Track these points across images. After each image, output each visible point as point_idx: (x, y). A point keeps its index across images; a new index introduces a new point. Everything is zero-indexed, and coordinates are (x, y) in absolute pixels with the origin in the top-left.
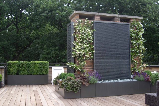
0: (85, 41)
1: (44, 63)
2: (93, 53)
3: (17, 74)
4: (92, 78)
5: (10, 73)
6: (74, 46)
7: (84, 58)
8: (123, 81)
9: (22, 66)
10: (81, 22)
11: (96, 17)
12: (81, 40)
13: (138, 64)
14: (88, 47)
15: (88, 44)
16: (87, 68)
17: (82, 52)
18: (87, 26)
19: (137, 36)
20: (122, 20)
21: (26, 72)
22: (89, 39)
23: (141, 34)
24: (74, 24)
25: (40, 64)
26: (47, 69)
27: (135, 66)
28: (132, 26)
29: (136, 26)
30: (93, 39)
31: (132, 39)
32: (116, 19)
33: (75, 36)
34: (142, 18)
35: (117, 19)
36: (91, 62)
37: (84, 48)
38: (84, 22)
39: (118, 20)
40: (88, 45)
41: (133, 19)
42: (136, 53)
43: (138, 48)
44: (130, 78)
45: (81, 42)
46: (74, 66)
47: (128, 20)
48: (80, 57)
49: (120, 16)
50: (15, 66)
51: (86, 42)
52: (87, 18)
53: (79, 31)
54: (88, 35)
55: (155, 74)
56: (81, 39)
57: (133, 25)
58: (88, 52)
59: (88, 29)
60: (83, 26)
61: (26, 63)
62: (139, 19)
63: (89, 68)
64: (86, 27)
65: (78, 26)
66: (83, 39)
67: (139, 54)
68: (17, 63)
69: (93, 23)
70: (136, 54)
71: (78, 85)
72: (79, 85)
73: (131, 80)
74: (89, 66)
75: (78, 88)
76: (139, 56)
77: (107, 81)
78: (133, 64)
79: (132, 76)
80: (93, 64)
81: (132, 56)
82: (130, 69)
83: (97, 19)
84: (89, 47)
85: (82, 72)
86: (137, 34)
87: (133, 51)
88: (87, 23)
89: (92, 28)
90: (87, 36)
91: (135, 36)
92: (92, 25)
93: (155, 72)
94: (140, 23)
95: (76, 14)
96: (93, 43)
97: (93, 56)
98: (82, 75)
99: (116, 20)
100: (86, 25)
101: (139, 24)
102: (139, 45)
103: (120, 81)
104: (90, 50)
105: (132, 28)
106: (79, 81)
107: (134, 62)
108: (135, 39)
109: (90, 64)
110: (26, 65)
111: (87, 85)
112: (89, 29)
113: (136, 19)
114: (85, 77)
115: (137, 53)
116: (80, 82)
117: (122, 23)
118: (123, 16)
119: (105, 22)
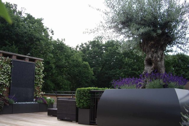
2: (10, 83)
7: (4, 86)
8: (29, 103)
10: (4, 59)
12: (3, 73)
13: (38, 92)
14: (7, 78)
18: (7, 63)
19: (39, 72)
20: (30, 60)
22: (9, 72)
23: (42, 71)
27: (36, 93)
28: (37, 65)
29: (39, 65)
30: (11, 73)
31: (36, 74)
32: (26, 59)
34: (43, 60)
36: (8, 89)
37: (5, 79)
38: (6, 59)
41: (38, 60)
42: (38, 84)
43: (40, 80)
45: (2, 74)
47: (34, 60)
48: (1, 85)
49: (29, 57)
51: (6, 75)
52: (8, 57)
54: (8, 69)
55: (50, 99)
57: (37, 64)
58: (7, 82)
59: (8, 65)
60: (4, 62)
62: (41, 60)
63: (7, 93)
65: (1, 62)
66: (4, 72)
67: (39, 85)
69: (12, 61)
70: (37, 85)
72: (3, 105)
73: (34, 103)
75: (3, 107)
76: (40, 86)
77: (19, 103)
79: (34, 100)
81: (35, 86)
82: (33, 95)
83: (14, 58)
85: (3, 96)
86: (39, 70)
87: (36, 82)
88: (8, 60)
89: (11, 64)
90: (7, 70)
94: (41, 63)
95: (0, 53)
96: (11, 75)
97: (10, 85)
98: (3, 98)
101: (41, 64)
102: (40, 78)
103: (27, 103)
104: (9, 80)
105: (36, 66)
107: (36, 90)
108: (38, 74)
111: (8, 105)
112: (9, 65)
113: (39, 60)
114: (5, 99)
115: (39, 84)
116: (3, 103)
117: (30, 62)
118: (31, 57)
119: (20, 60)
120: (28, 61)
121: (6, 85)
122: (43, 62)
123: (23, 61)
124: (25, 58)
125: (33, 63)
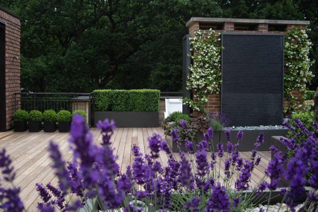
0: (207, 65)
1: (152, 93)
2: (220, 84)
3: (110, 109)
5: (97, 108)
6: (191, 73)
7: (206, 92)
9: (117, 97)
10: (201, 35)
11: (226, 27)
12: (202, 64)
13: (299, 100)
14: (212, 74)
15: (212, 69)
16: (210, 107)
17: (202, 83)
18: (211, 41)
19: (298, 54)
20: (272, 27)
21: (124, 107)
22: (214, 62)
24: (190, 39)
25: (146, 94)
26: (157, 103)
27: (292, 104)
28: (289, 38)
29: (295, 38)
30: (220, 62)
31: (288, 60)
32: (260, 26)
33: (193, 57)
34: (308, 23)
35: (263, 26)
36: (217, 97)
37: (206, 76)
38: (206, 35)
39: (265, 29)
40: (212, 72)
41: (292, 25)
42: (295, 82)
43: (298, 74)
44: (280, 124)
45: (201, 67)
46: (190, 103)
47: (283, 28)
48: (198, 89)
49: (268, 21)
50: (106, 98)
51: (208, 67)
52: (211, 29)
53: (198, 49)
54: (212, 56)
56: (200, 62)
57: (291, 36)
58: (211, 82)
59: (212, 46)
60: (205, 41)
61: (122, 93)
62: (304, 25)
63: (214, 106)
64: (209, 43)
65: (196, 41)
66: (205, 62)
67: (299, 85)
68: (109, 93)
69: (220, 37)
70: (294, 84)
71: (192, 133)
72: (194, 133)
73: (281, 128)
74: (214, 104)
75: (192, 137)
76: (300, 87)
77: (239, 129)
78: (288, 100)
80: (220, 100)
81: (287, 88)
82: (282, 108)
83: (228, 30)
84: (214, 73)
85: (201, 112)
86: (297, 51)
87: (289, 79)
88: (212, 35)
89: (218, 44)
90: (210, 58)
91: (293, 55)
92: (219, 39)
94: (303, 31)
95: (195, 22)
96: (220, 67)
97: (220, 88)
98: (202, 117)
99: (261, 29)
100: (210, 38)
101: (302, 34)
102: (299, 69)
103: (262, 128)
104: (215, 79)
105: (290, 42)
106: (195, 126)
107: (291, 97)
108: (294, 59)
109: (216, 100)
110: (123, 97)
112: (215, 46)
113: (297, 25)
114: (204, 120)
115: (297, 83)
116: (196, 129)
117: (272, 33)
118: (273, 22)
119: (244, 33)
120: (264, 31)
121: (208, 91)
122: (309, 28)
123: (253, 33)
124: (258, 24)
125: (282, 33)
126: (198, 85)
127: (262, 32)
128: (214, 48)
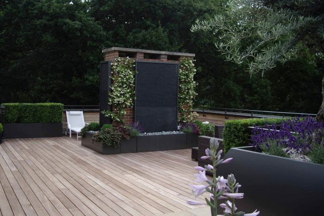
0: (125, 85)
1: (57, 106)
2: (133, 100)
3: (18, 121)
4: (134, 130)
5: (7, 120)
6: (112, 91)
7: (124, 106)
8: (168, 133)
9: (25, 110)
10: (120, 62)
11: (138, 55)
12: (120, 84)
13: (187, 112)
14: (128, 93)
15: (128, 89)
16: (127, 118)
17: (121, 100)
18: (128, 67)
19: (187, 78)
21: (32, 119)
22: (130, 83)
23: (192, 76)
24: (112, 64)
25: (52, 107)
27: (183, 115)
28: (182, 66)
29: (186, 67)
30: (134, 83)
31: (181, 82)
32: (162, 56)
33: (113, 79)
34: (194, 55)
35: (164, 56)
36: (131, 110)
37: (124, 94)
38: (124, 61)
39: (164, 58)
40: (129, 90)
41: (183, 56)
43: (188, 93)
44: (176, 130)
45: (120, 87)
46: (112, 115)
47: (176, 58)
48: (118, 104)
49: (167, 53)
50: (15, 111)
51: (126, 87)
52: (128, 57)
53: (118, 72)
54: (129, 78)
55: (207, 125)
56: (120, 82)
57: (183, 64)
58: (128, 99)
59: (129, 71)
60: (123, 66)
61: (31, 106)
62: (191, 57)
63: (129, 117)
64: (126, 68)
65: (116, 66)
66: (123, 83)
67: (188, 101)
68: (18, 106)
69: (135, 63)
70: (184, 100)
71: (118, 139)
72: (119, 139)
73: (178, 132)
74: (128, 115)
76: (189, 103)
77: (150, 134)
78: (180, 112)
79: (179, 127)
80: (134, 113)
81: (179, 103)
82: (177, 118)
83: (140, 58)
84: (130, 92)
85: (121, 122)
86: (187, 76)
87: (182, 96)
88: (128, 62)
89: (133, 69)
90: (127, 80)
91: (184, 79)
92: (134, 65)
93: (207, 122)
94: (191, 61)
95: (115, 51)
96: (134, 87)
97: (134, 103)
98: (122, 126)
99: (162, 58)
100: (127, 64)
101: (190, 63)
102: (188, 89)
103: (164, 133)
104: (131, 96)
105: (181, 68)
106: (119, 133)
107: (182, 110)
109: (130, 113)
110: (31, 110)
111: (128, 138)
112: (131, 71)
113: (186, 57)
114: (125, 129)
115: (187, 99)
116: (120, 135)
117: (170, 62)
118: (171, 53)
119: (151, 61)
120: (164, 60)
121: (126, 105)
122: (194, 59)
123: (157, 61)
124: (160, 55)
125: (176, 62)
126: (118, 101)
127: (163, 61)
128: (131, 73)
